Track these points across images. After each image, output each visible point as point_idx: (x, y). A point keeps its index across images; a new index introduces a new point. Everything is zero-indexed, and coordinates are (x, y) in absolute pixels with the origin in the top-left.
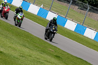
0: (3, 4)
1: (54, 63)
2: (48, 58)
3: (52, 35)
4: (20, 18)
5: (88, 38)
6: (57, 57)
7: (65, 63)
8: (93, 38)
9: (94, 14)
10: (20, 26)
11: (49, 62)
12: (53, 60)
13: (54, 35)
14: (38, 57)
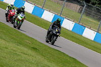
0: (9, 7)
1: (31, 55)
2: (25, 50)
3: (55, 37)
4: (21, 19)
5: (65, 29)
6: (34, 49)
7: (42, 55)
8: (71, 29)
9: (72, 4)
10: (19, 28)
11: (26, 54)
12: (30, 52)
13: (56, 38)
14: (15, 49)
